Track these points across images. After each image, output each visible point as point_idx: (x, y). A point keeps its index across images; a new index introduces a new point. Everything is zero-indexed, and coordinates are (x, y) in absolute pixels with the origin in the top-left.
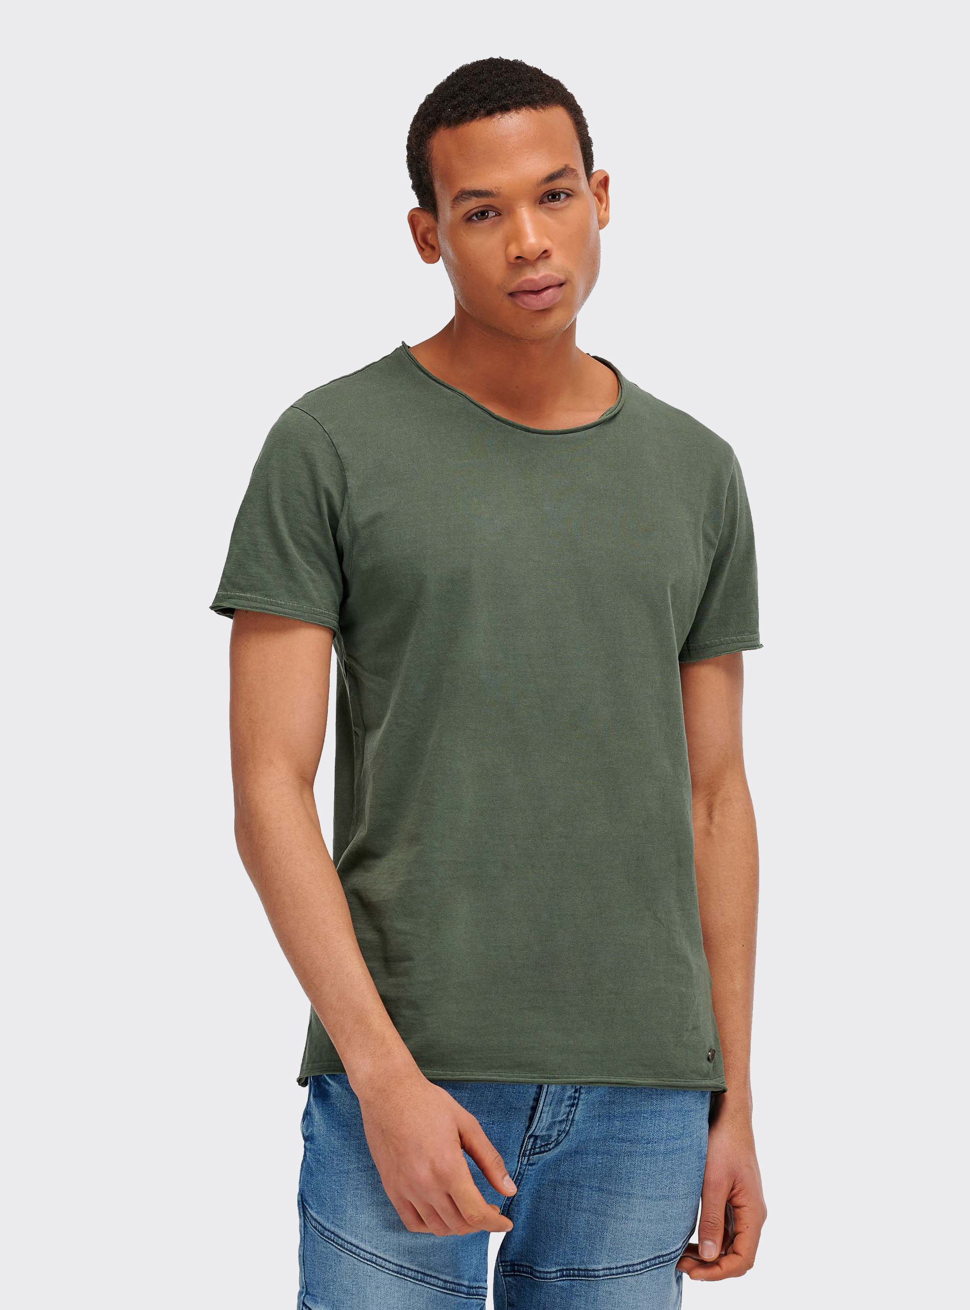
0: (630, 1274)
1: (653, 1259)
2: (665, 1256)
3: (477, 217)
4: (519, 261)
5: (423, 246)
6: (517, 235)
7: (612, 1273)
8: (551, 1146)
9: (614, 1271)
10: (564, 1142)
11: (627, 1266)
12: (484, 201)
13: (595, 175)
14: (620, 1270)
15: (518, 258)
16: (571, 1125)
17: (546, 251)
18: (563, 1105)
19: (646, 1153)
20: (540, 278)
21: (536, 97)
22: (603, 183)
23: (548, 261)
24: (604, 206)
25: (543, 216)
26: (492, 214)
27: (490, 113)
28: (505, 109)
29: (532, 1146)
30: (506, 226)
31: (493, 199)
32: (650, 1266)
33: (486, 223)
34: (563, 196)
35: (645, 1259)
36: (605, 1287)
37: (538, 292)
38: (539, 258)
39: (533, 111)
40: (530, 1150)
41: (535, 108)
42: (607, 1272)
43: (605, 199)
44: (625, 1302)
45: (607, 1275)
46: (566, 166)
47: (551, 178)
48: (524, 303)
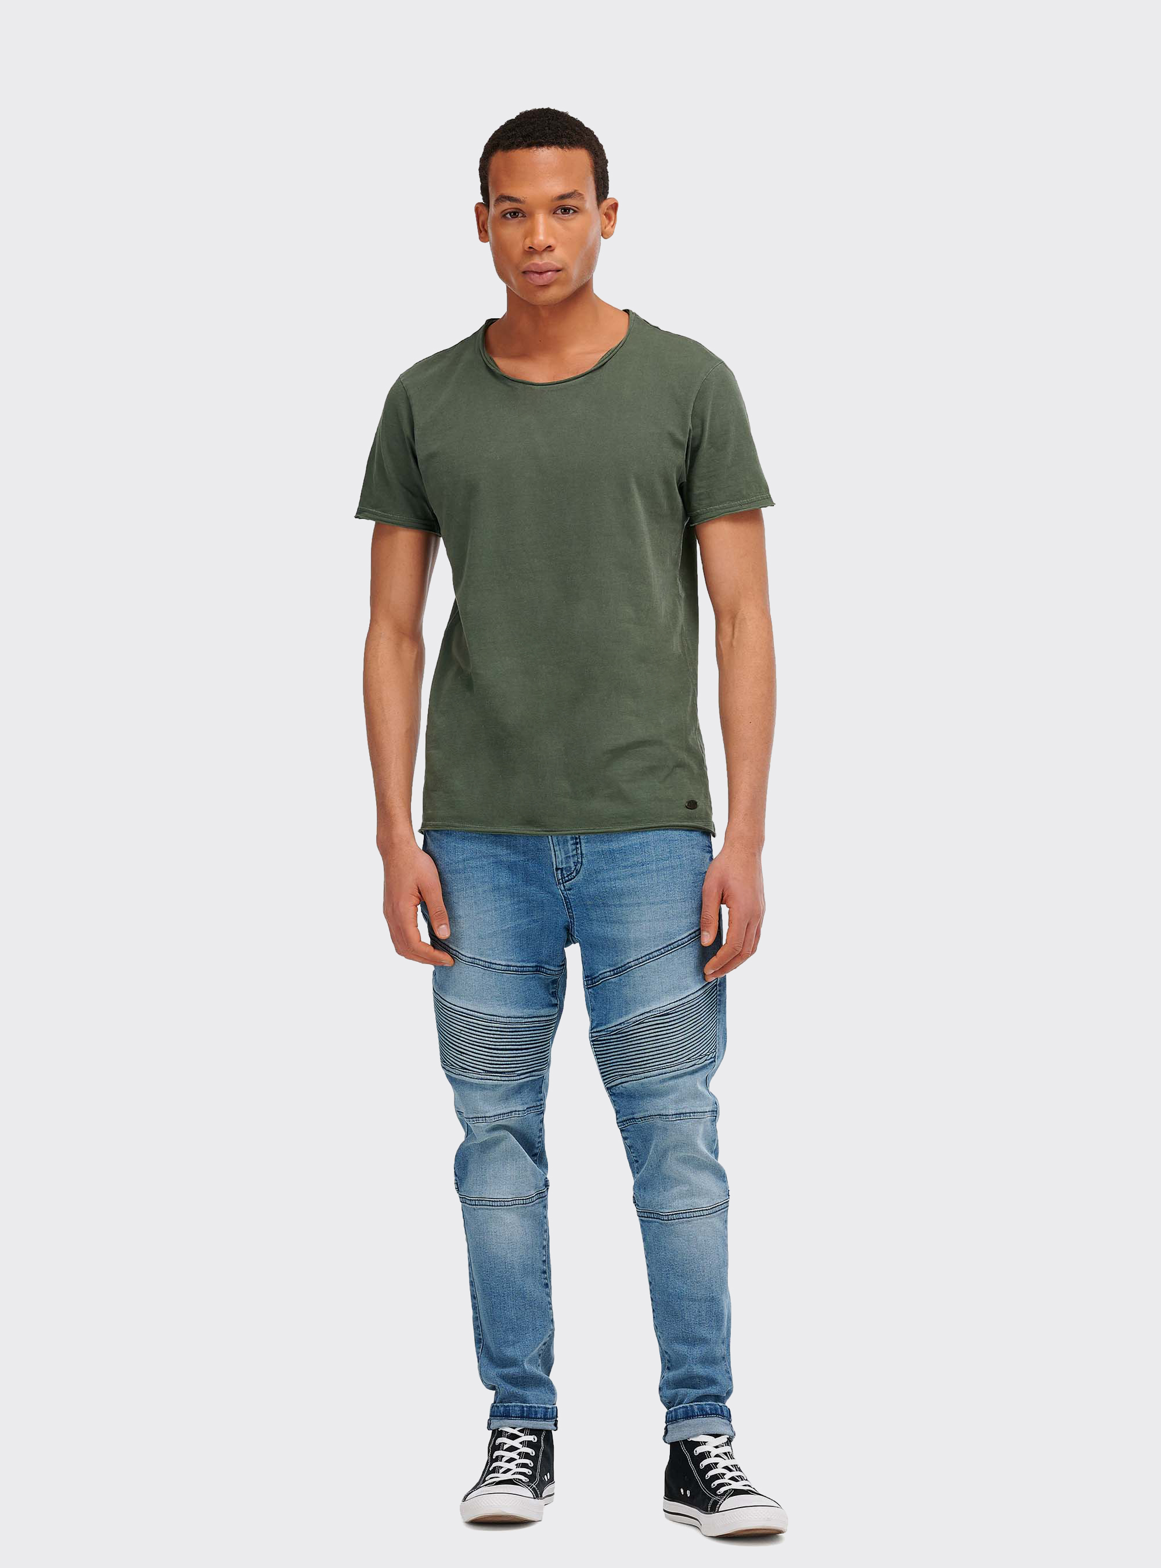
0: (651, 960)
1: (666, 947)
2: (674, 943)
3: (510, 215)
4: (532, 250)
5: (482, 229)
6: (531, 233)
7: (640, 962)
8: (574, 874)
9: (641, 960)
10: (581, 869)
11: (648, 955)
12: (515, 205)
13: (608, 201)
14: (644, 959)
15: (530, 248)
16: (581, 857)
17: (550, 247)
18: (569, 844)
19: (643, 873)
20: (543, 264)
21: (564, 140)
22: (613, 206)
23: (551, 254)
24: (612, 223)
25: (554, 223)
26: (520, 215)
27: (529, 146)
28: (540, 145)
29: (561, 876)
30: (528, 224)
31: (520, 205)
32: (665, 953)
33: (516, 220)
34: (571, 211)
35: (660, 948)
36: (638, 973)
37: (541, 273)
38: (545, 250)
39: (560, 149)
40: (562, 879)
41: (562, 148)
42: (637, 962)
43: (614, 219)
44: (653, 981)
45: (637, 965)
46: (575, 191)
47: (562, 197)
48: (532, 280)
